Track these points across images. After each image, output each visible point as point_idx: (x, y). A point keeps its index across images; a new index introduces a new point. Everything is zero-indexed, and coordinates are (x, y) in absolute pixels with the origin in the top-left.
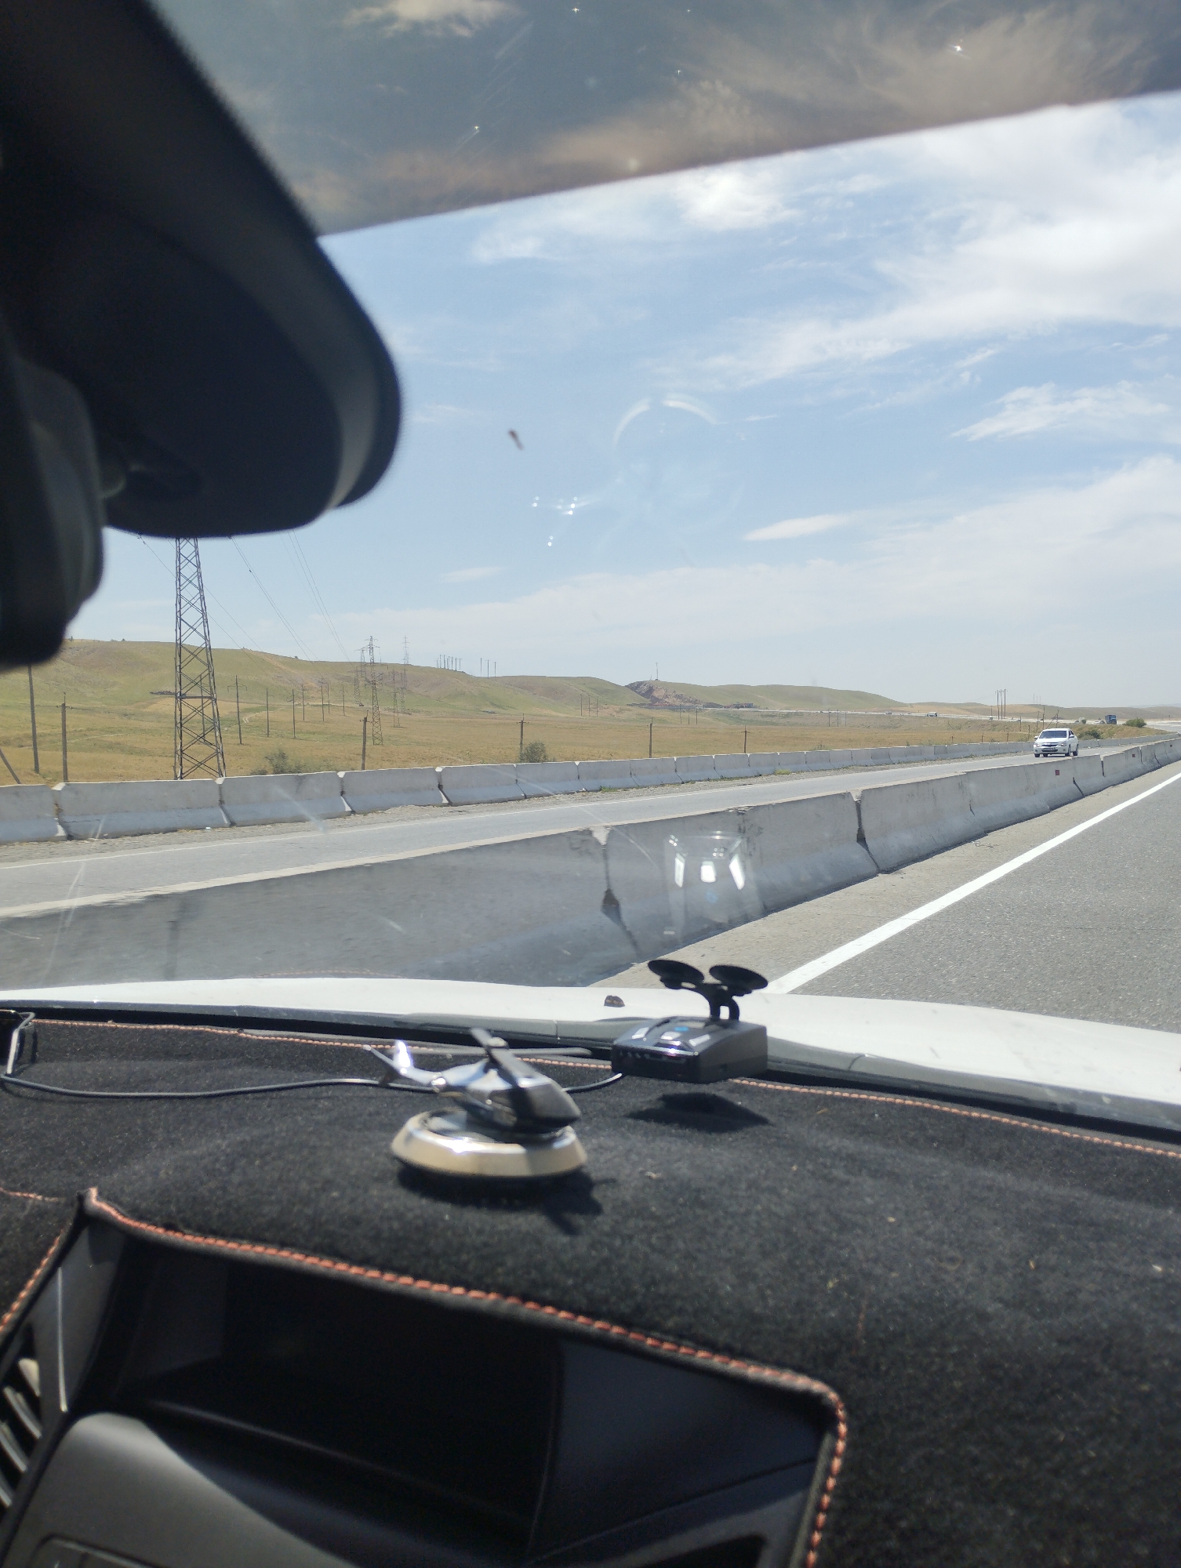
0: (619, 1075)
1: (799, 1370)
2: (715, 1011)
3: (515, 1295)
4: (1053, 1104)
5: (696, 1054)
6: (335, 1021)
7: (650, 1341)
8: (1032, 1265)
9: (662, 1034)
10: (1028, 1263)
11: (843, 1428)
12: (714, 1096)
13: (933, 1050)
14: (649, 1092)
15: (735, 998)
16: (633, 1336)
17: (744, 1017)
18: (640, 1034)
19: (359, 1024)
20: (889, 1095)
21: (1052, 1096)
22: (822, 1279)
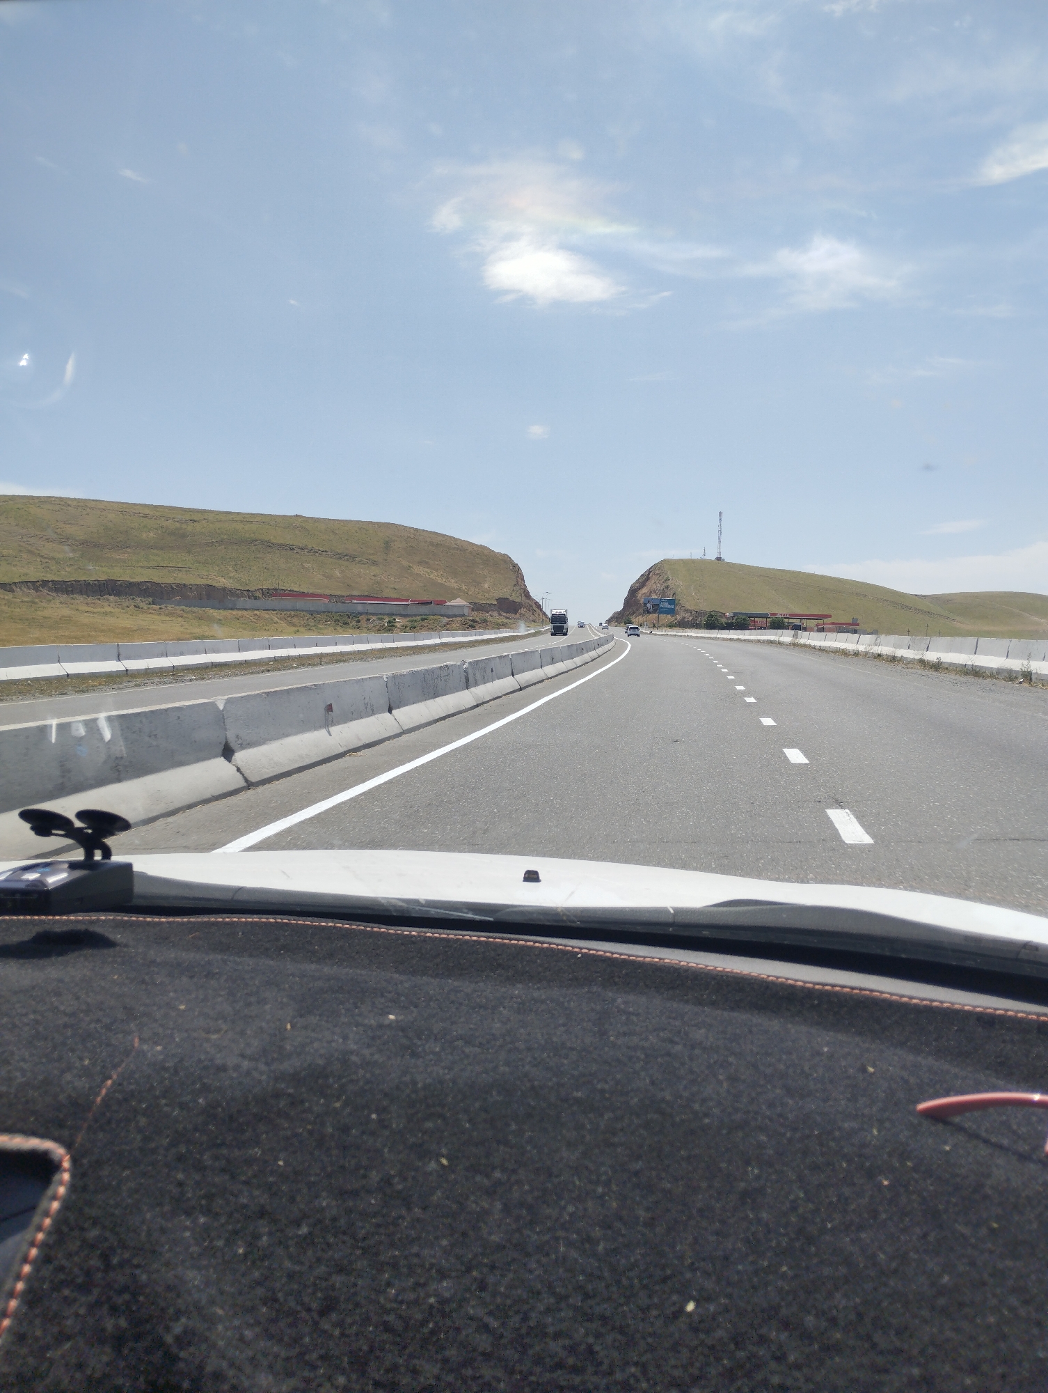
2: (89, 854)
5: (50, 888)
8: (289, 1027)
9: (24, 876)
10: (286, 1026)
11: (65, 1176)
15: (105, 840)
22: (81, 1059)
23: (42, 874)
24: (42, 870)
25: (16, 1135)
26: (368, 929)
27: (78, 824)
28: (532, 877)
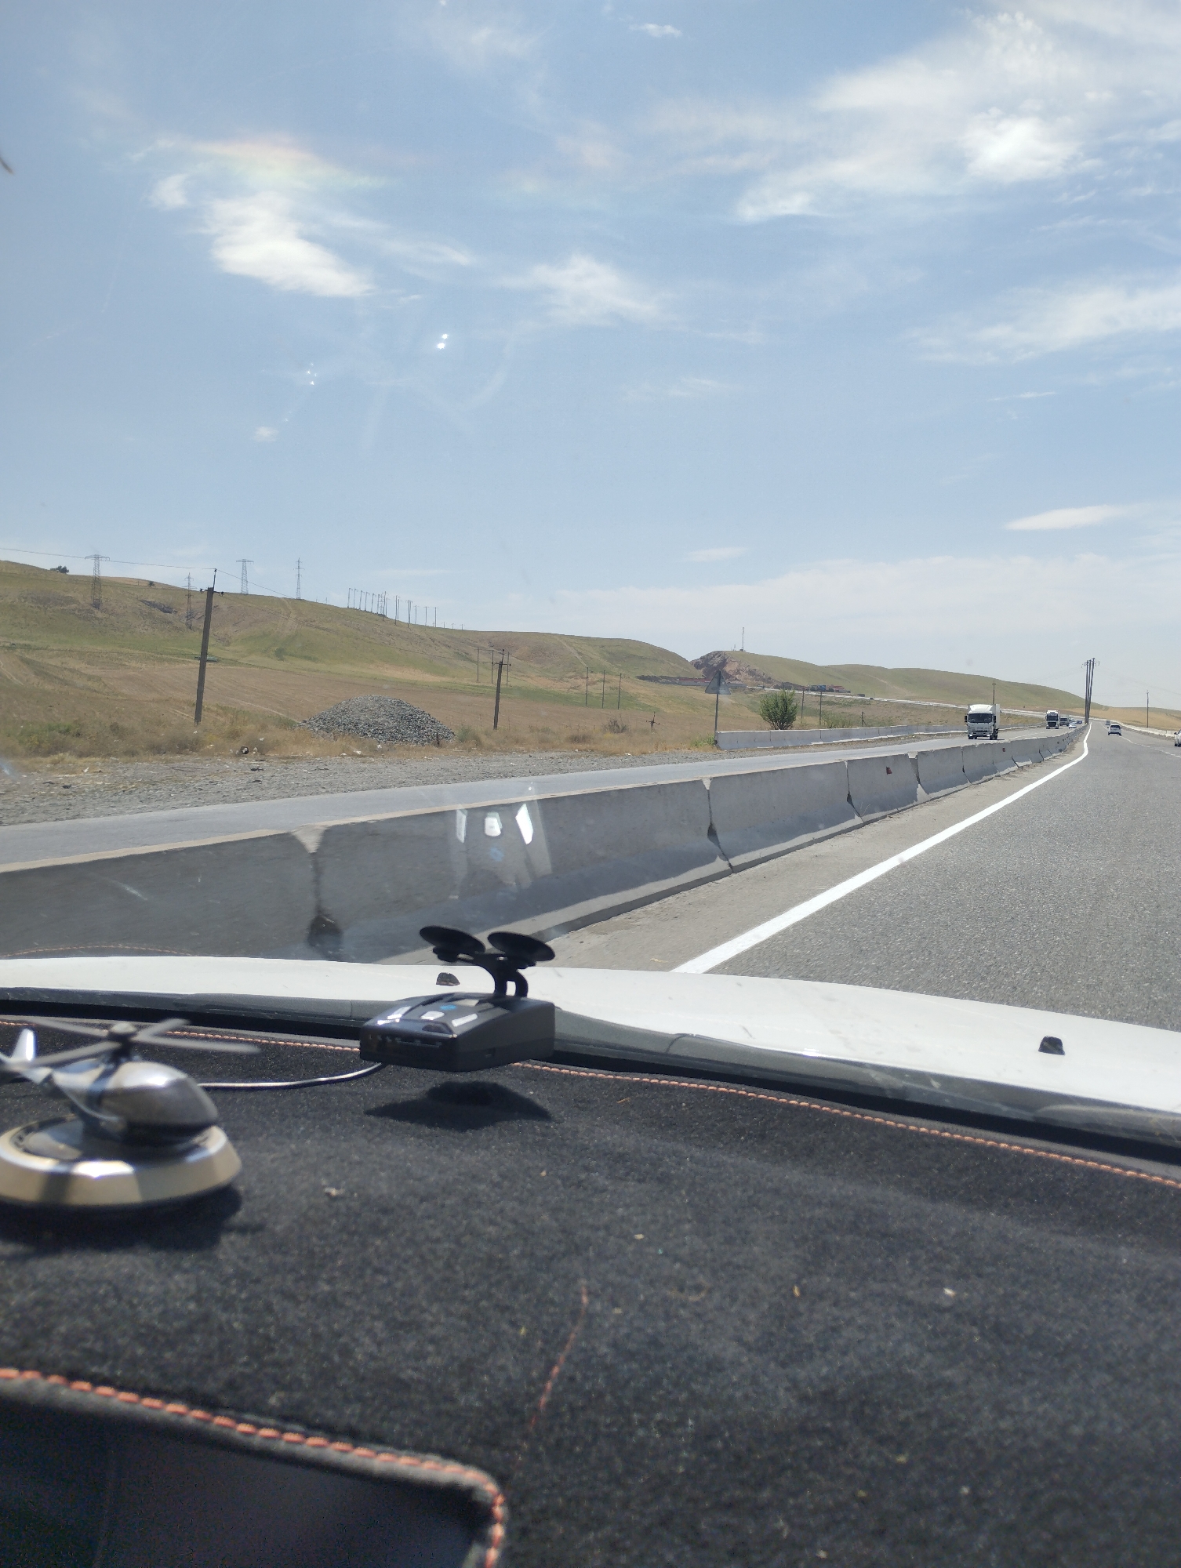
0: (380, 1064)
1: (448, 1454)
2: (501, 987)
3: (60, 1374)
4: (881, 1089)
5: (455, 1036)
6: (103, 1003)
7: (244, 1428)
8: (796, 1292)
9: (423, 1015)
10: (792, 1290)
11: (498, 1531)
12: (495, 1085)
13: (745, 1029)
14: (414, 1084)
15: (521, 971)
16: (220, 1420)
17: (534, 994)
18: (396, 1017)
19: (130, 1006)
20: (701, 1081)
21: (878, 1078)
22: (515, 1325)
23: (446, 1013)
24: (445, 1007)
25: (430, 1456)
26: (858, 1116)
27: (488, 946)
28: (1052, 1045)
